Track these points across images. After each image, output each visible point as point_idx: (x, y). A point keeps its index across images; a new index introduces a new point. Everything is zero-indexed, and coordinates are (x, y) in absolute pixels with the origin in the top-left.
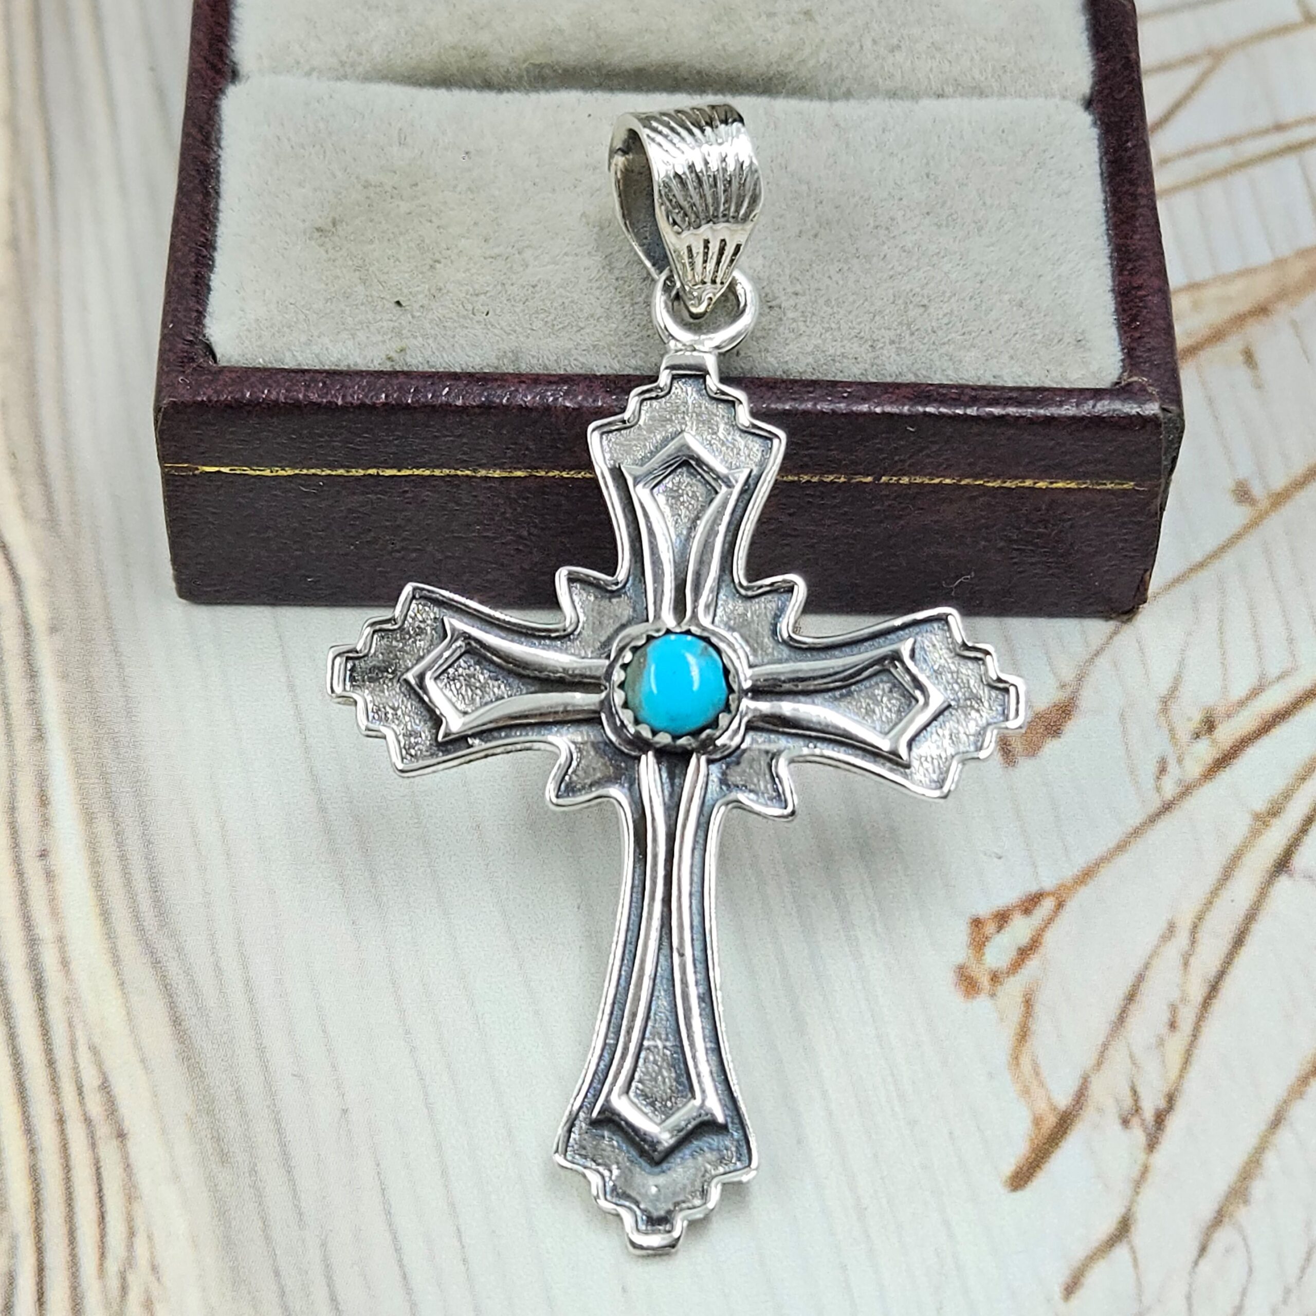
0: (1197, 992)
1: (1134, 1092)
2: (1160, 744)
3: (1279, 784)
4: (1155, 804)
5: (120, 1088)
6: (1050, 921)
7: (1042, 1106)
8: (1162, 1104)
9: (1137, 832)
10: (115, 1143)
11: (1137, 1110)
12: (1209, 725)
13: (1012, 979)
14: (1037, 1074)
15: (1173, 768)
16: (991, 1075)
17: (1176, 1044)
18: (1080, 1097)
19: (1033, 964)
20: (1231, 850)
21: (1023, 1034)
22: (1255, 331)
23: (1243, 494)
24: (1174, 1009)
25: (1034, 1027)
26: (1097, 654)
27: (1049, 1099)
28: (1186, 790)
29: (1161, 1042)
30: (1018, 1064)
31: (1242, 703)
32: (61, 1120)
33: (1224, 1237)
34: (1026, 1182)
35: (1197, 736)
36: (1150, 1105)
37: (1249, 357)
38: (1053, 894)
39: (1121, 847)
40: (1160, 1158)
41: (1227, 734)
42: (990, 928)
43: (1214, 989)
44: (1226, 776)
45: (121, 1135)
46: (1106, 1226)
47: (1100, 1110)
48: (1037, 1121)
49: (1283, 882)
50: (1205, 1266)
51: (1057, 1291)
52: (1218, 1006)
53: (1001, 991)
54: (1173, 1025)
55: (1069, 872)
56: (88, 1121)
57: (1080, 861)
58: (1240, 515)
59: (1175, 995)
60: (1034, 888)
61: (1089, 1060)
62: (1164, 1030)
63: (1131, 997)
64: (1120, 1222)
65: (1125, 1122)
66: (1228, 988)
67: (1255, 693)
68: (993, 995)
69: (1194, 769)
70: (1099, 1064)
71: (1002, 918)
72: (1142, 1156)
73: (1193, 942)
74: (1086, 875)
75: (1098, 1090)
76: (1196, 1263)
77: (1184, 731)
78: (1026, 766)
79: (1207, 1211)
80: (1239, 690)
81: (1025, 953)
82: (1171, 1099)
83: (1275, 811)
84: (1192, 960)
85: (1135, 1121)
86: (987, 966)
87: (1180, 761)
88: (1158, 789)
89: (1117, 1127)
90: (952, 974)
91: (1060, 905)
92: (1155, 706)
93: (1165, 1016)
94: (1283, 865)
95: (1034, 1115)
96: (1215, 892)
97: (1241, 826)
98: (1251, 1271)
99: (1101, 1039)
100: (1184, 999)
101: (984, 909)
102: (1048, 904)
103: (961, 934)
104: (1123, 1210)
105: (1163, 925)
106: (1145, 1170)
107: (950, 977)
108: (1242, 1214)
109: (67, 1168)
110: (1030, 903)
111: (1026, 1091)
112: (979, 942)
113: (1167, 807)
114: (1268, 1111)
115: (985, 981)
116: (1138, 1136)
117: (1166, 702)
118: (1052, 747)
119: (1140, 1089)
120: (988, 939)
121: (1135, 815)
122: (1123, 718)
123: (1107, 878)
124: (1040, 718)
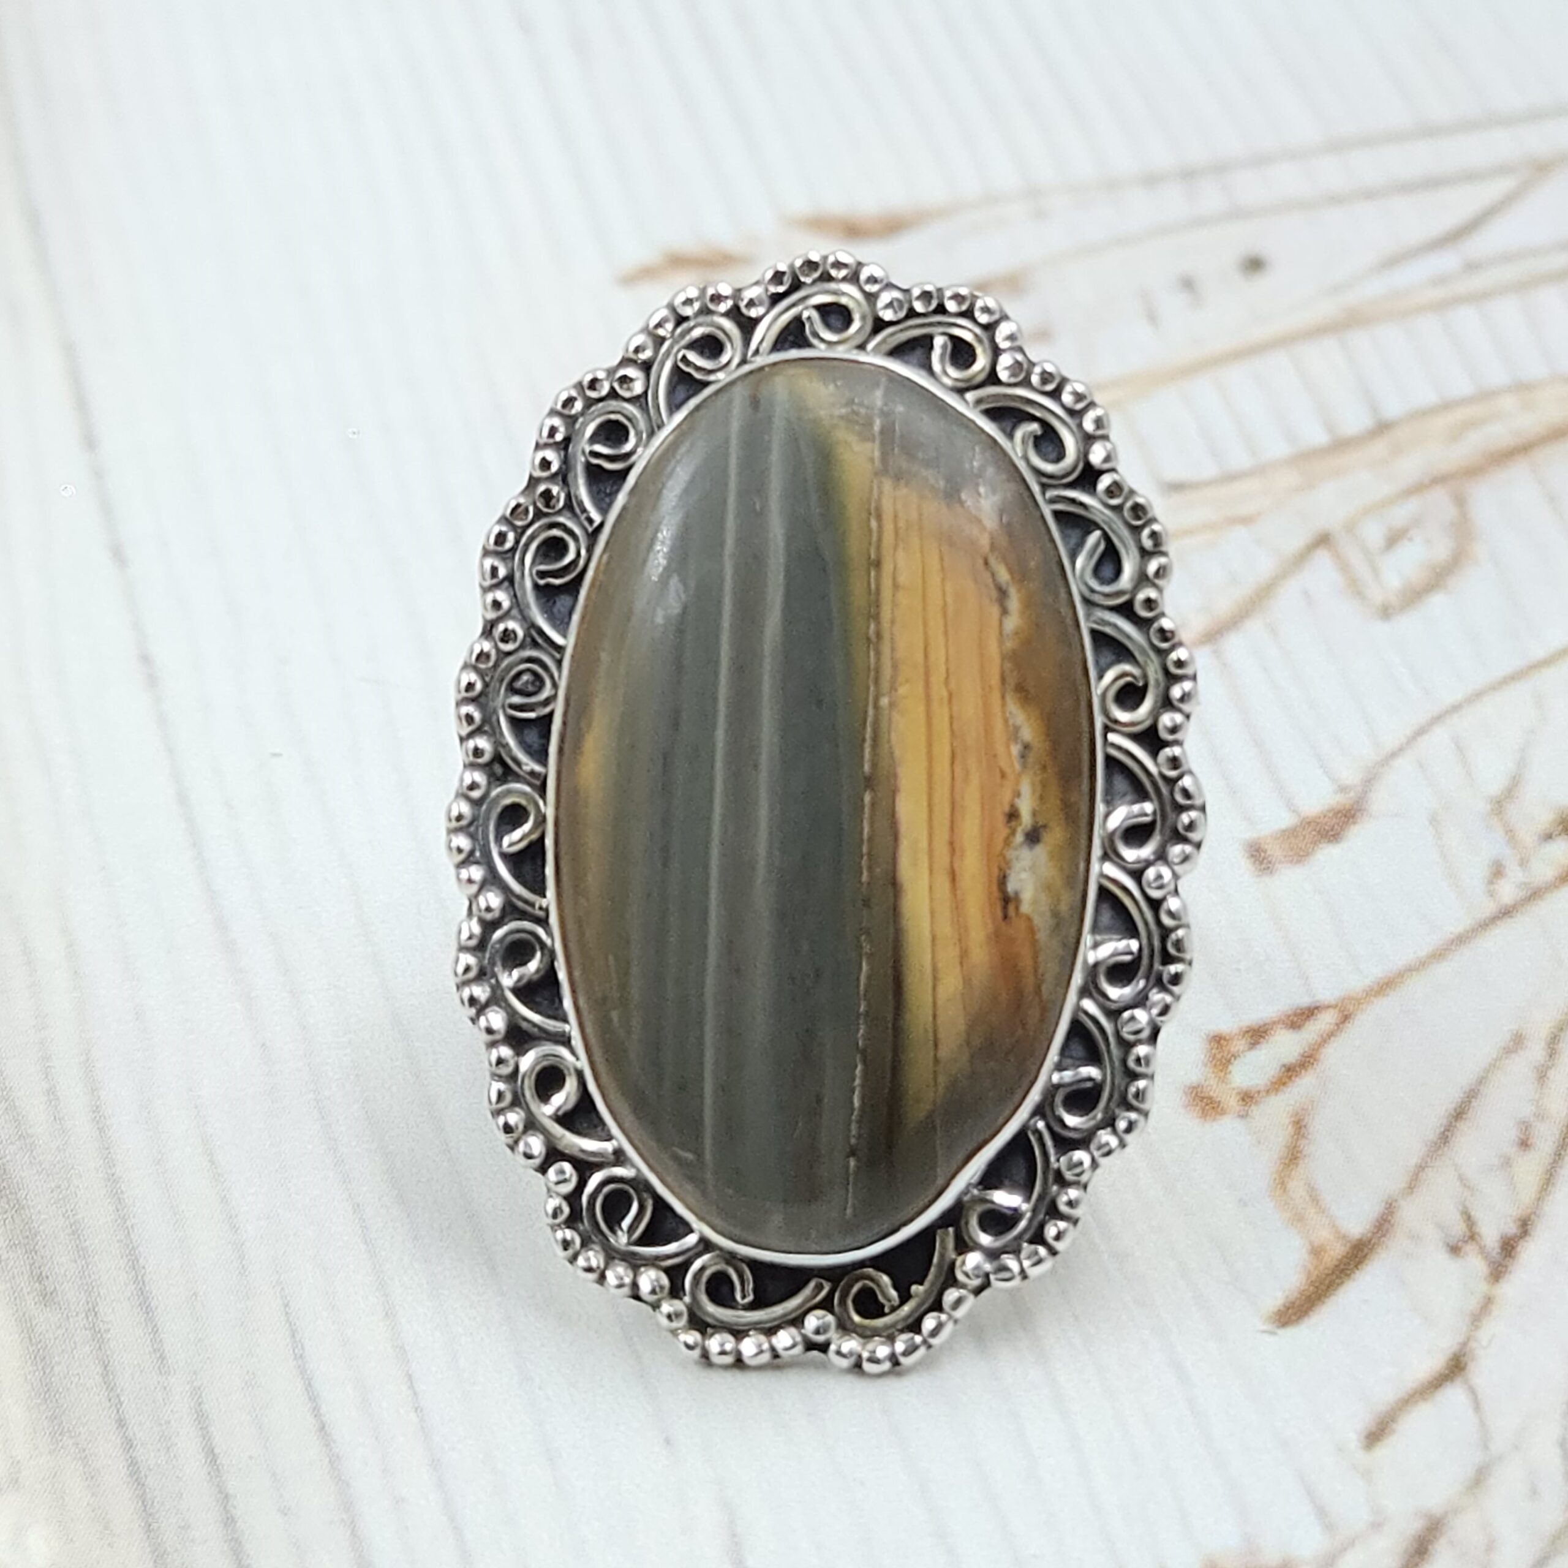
1: (1468, 1219)
2: (1492, 846)
4: (1489, 908)
6: (1328, 1037)
8: (1512, 1229)
9: (1461, 940)
11: (1472, 1236)
13: (1273, 1098)
14: (1314, 1198)
15: (1513, 872)
16: (1243, 1203)
17: (1531, 1164)
18: (1383, 1225)
19: (1305, 1083)
21: (1293, 1157)
24: (1525, 1126)
25: (1308, 1149)
26: (1394, 755)
27: (1334, 1226)
28: (1534, 894)
29: (1507, 1163)
30: (1285, 1190)
34: (1300, 1318)
35: (1548, 837)
36: (1492, 1230)
38: (1335, 1007)
39: (1439, 955)
40: (1511, 1288)
42: (1239, 1045)
46: (1428, 1364)
47: (1415, 1238)
48: (1316, 1252)
51: (1352, 1437)
53: (1255, 1110)
54: (1524, 1144)
55: (1356, 982)
57: (1375, 972)
59: (1527, 1111)
60: (1305, 1001)
61: (1396, 1183)
62: (1512, 1150)
63: (1459, 1114)
64: (1452, 1360)
65: (1455, 1250)
68: (1243, 1116)
69: (1544, 872)
70: (1412, 1187)
71: (1257, 1034)
72: (1483, 1287)
73: (1553, 1053)
74: (1384, 987)
75: (1409, 1213)
77: (1528, 834)
78: (1289, 874)
81: (1292, 1070)
82: (1525, 1227)
84: (1551, 1074)
85: (1470, 1248)
86: (1233, 1085)
87: (1523, 863)
88: (1491, 894)
89: (1442, 1256)
90: (1182, 1093)
91: (1346, 1018)
92: (1483, 807)
93: (1513, 1134)
95: (1311, 1243)
99: (1414, 1160)
100: (1540, 1116)
101: (1229, 1025)
102: (1325, 1020)
103: (1195, 1049)
104: (1455, 1346)
105: (1502, 1037)
106: (1487, 1304)
107: (1179, 1096)
110: (1300, 1017)
111: (1298, 1219)
112: (1221, 1060)
113: (1506, 913)
115: (1231, 1101)
116: (1475, 1264)
117: (1499, 805)
118: (1328, 854)
119: (1477, 1214)
120: (1235, 1057)
121: (1457, 922)
122: (1434, 820)
123: (1416, 988)
124: (1308, 823)
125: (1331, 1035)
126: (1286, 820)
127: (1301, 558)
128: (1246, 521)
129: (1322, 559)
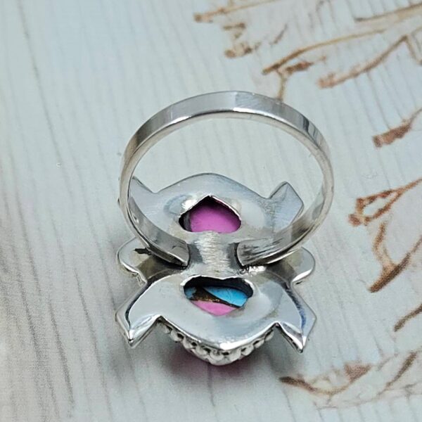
6: (393, 201)
13: (375, 220)
14: (385, 251)
16: (364, 253)
19: (386, 215)
21: (380, 239)
25: (385, 236)
26: (421, 110)
27: (391, 261)
30: (377, 249)
34: (378, 290)
38: (396, 191)
42: (366, 202)
47: (415, 266)
48: (385, 269)
51: (391, 328)
53: (370, 223)
55: (403, 184)
57: (409, 181)
60: (387, 189)
61: (410, 249)
68: (366, 225)
70: (415, 250)
71: (372, 199)
74: (412, 185)
75: (413, 258)
78: (386, 148)
81: (381, 211)
86: (364, 215)
90: (347, 217)
91: (399, 195)
95: (383, 266)
99: (416, 242)
101: (363, 195)
102: (393, 195)
103: (352, 203)
107: (347, 218)
110: (385, 194)
111: (380, 258)
112: (360, 207)
115: (363, 220)
118: (398, 142)
120: (365, 206)
124: (392, 131)
125: (395, 200)
126: (386, 130)
127: (396, 45)
128: (381, 32)
129: (404, 44)
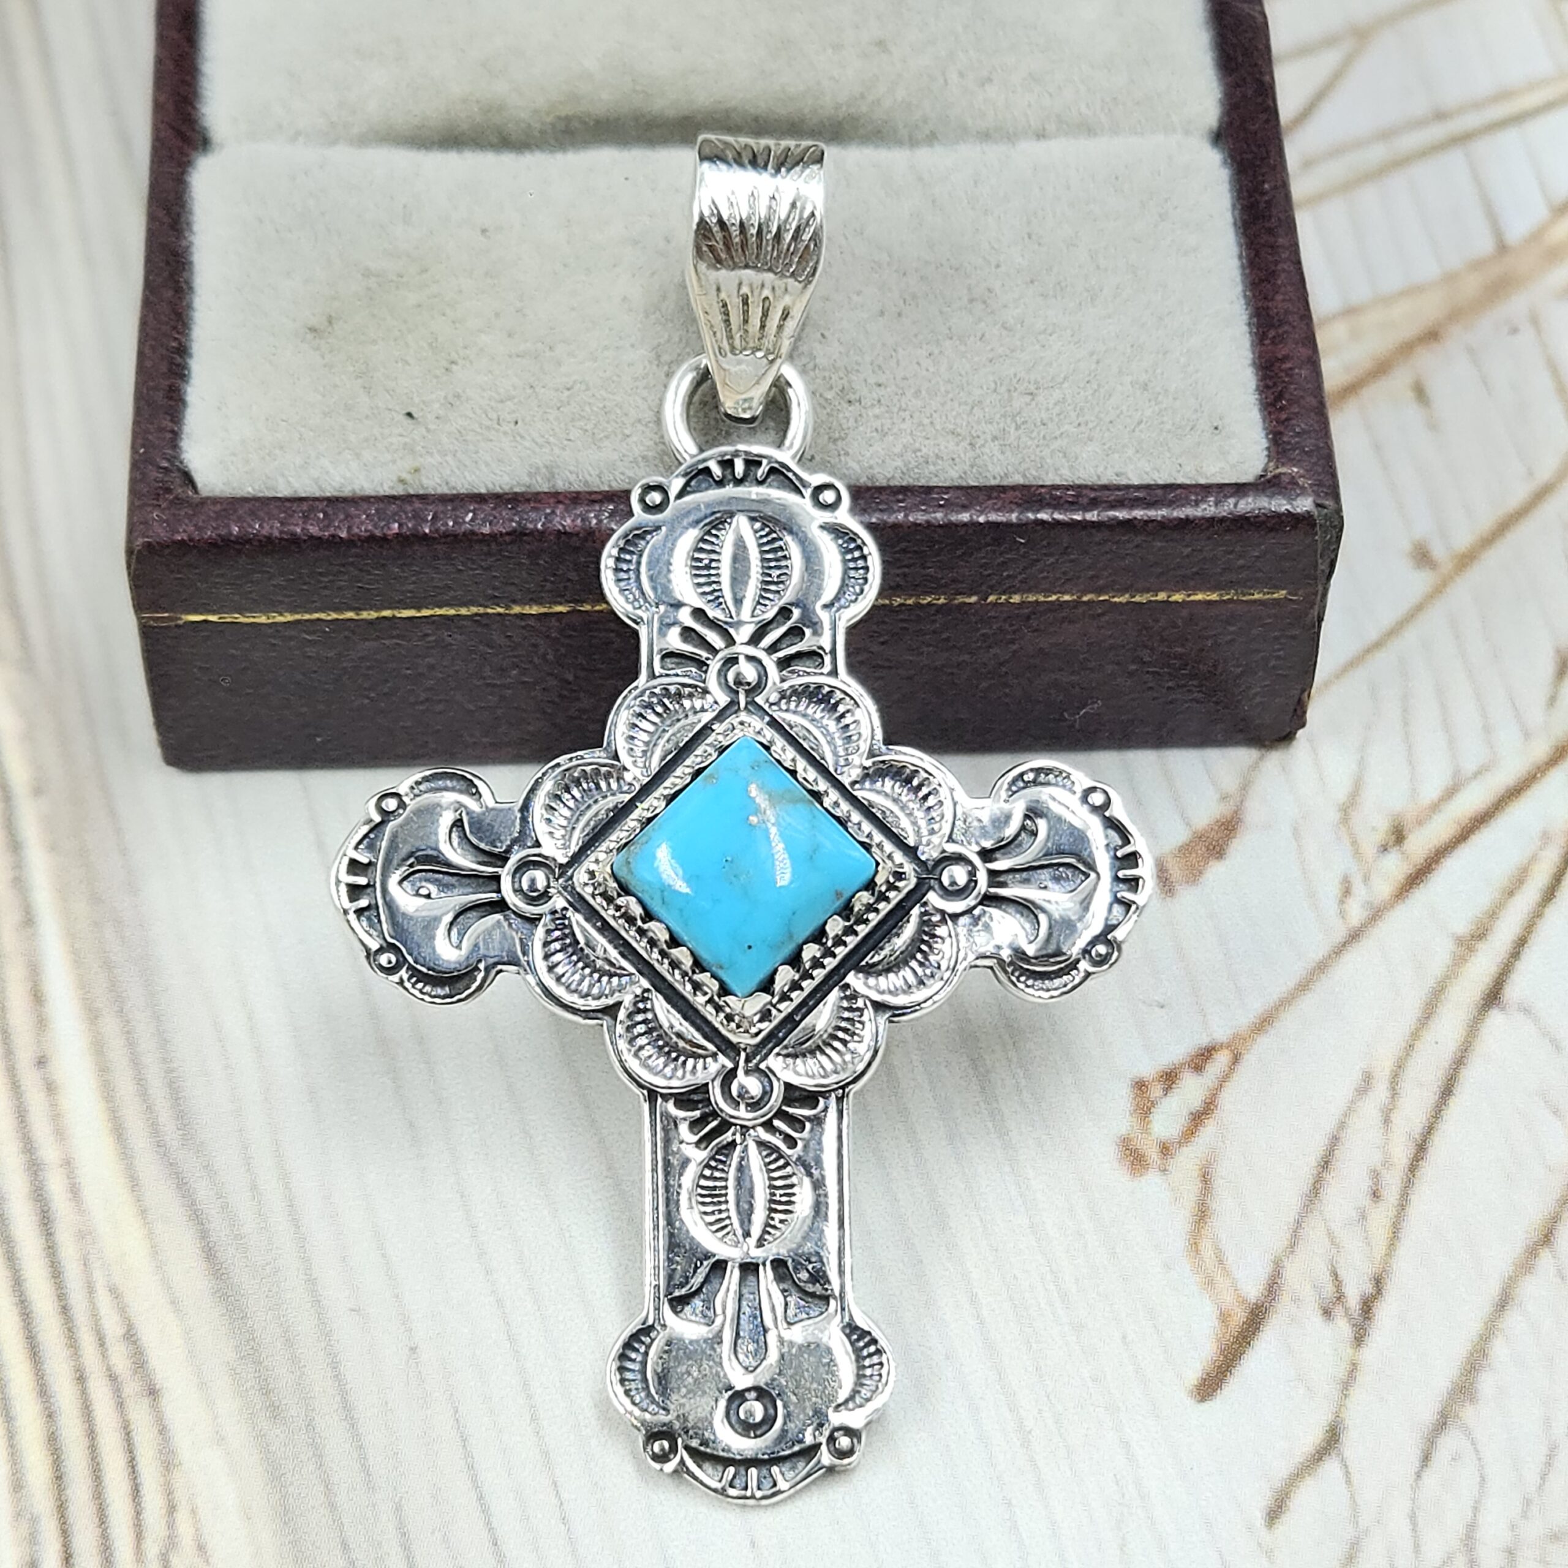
0: (1402, 1154)
1: (1335, 1275)
2: (1342, 862)
3: (1484, 900)
4: (1340, 933)
5: (148, 1336)
6: (1225, 1079)
7: (1228, 1299)
8: (1369, 1288)
9: (1320, 968)
10: (146, 1402)
11: (1340, 1298)
12: (1399, 835)
13: (1184, 1149)
14: (1221, 1262)
15: (1359, 889)
16: (1166, 1266)
17: (1381, 1217)
18: (1273, 1287)
19: (1208, 1131)
20: (1431, 982)
21: (1202, 1214)
22: (1426, 361)
23: (1422, 557)
24: (1376, 1175)
25: (1214, 1206)
27: (1236, 1290)
28: (1376, 914)
29: (1363, 1216)
30: (1197, 1251)
31: (1435, 807)
32: (81, 1379)
33: (1450, 1442)
34: (1215, 1390)
35: (1384, 849)
36: (1355, 1290)
37: (1420, 393)
38: (1228, 1046)
39: (1304, 986)
40: (1369, 1354)
41: (1420, 844)
42: (1156, 1091)
43: (1421, 1149)
44: (1420, 895)
45: (153, 1392)
46: (1312, 1437)
47: (1296, 1300)
48: (1224, 1317)
49: (1495, 1017)
50: (1430, 1479)
51: (1258, 1517)
52: (1429, 1169)
53: (1173, 1165)
54: (1376, 1195)
55: (1244, 1019)
56: (113, 1378)
57: (1256, 1006)
58: (1420, 582)
59: (1376, 1158)
60: (1204, 1041)
61: (1279, 1240)
62: (1367, 1201)
63: (1326, 1164)
64: (1328, 1431)
65: (1327, 1313)
66: (1439, 1146)
67: (1451, 793)
68: (1163, 1170)
69: (1384, 889)
70: (1293, 1245)
71: (1170, 1078)
72: (1349, 1352)
73: (1394, 1093)
74: (1264, 1023)
75: (1294, 1276)
76: (1418, 1476)
77: (1369, 845)
78: (1187, 897)
79: (1428, 1414)
80: (1431, 791)
81: (1199, 1118)
82: (1378, 1282)
83: (1480, 933)
84: (1395, 1117)
85: (1339, 1311)
86: (1153, 1137)
87: (1366, 879)
88: (1342, 914)
89: (1317, 1319)
90: (1115, 1148)
91: (1236, 1059)
92: (1334, 815)
93: (1366, 1184)
94: (1493, 997)
95: (1219, 1308)
96: (1415, 1035)
97: (1442, 952)
98: (1483, 1479)
99: (1292, 1216)
100: (1387, 1163)
101: (1148, 1068)
102: (1222, 1059)
103: (1122, 1098)
104: (1331, 1417)
105: (1356, 1077)
106: (1354, 1368)
107: (1112, 1151)
108: (1468, 1413)
109: (91, 1434)
110: (1201, 1059)
111: (1209, 1283)
112: (1144, 1109)
113: (1354, 936)
114: (1493, 1289)
115: (1153, 1154)
116: (1343, 1328)
117: (1347, 810)
118: (1216, 871)
119: (1342, 1273)
120: (1153, 1104)
121: (1317, 948)
122: (1296, 832)
123: (1288, 1021)
124: (1200, 837)
125: (1226, 1077)
126: (1182, 835)
